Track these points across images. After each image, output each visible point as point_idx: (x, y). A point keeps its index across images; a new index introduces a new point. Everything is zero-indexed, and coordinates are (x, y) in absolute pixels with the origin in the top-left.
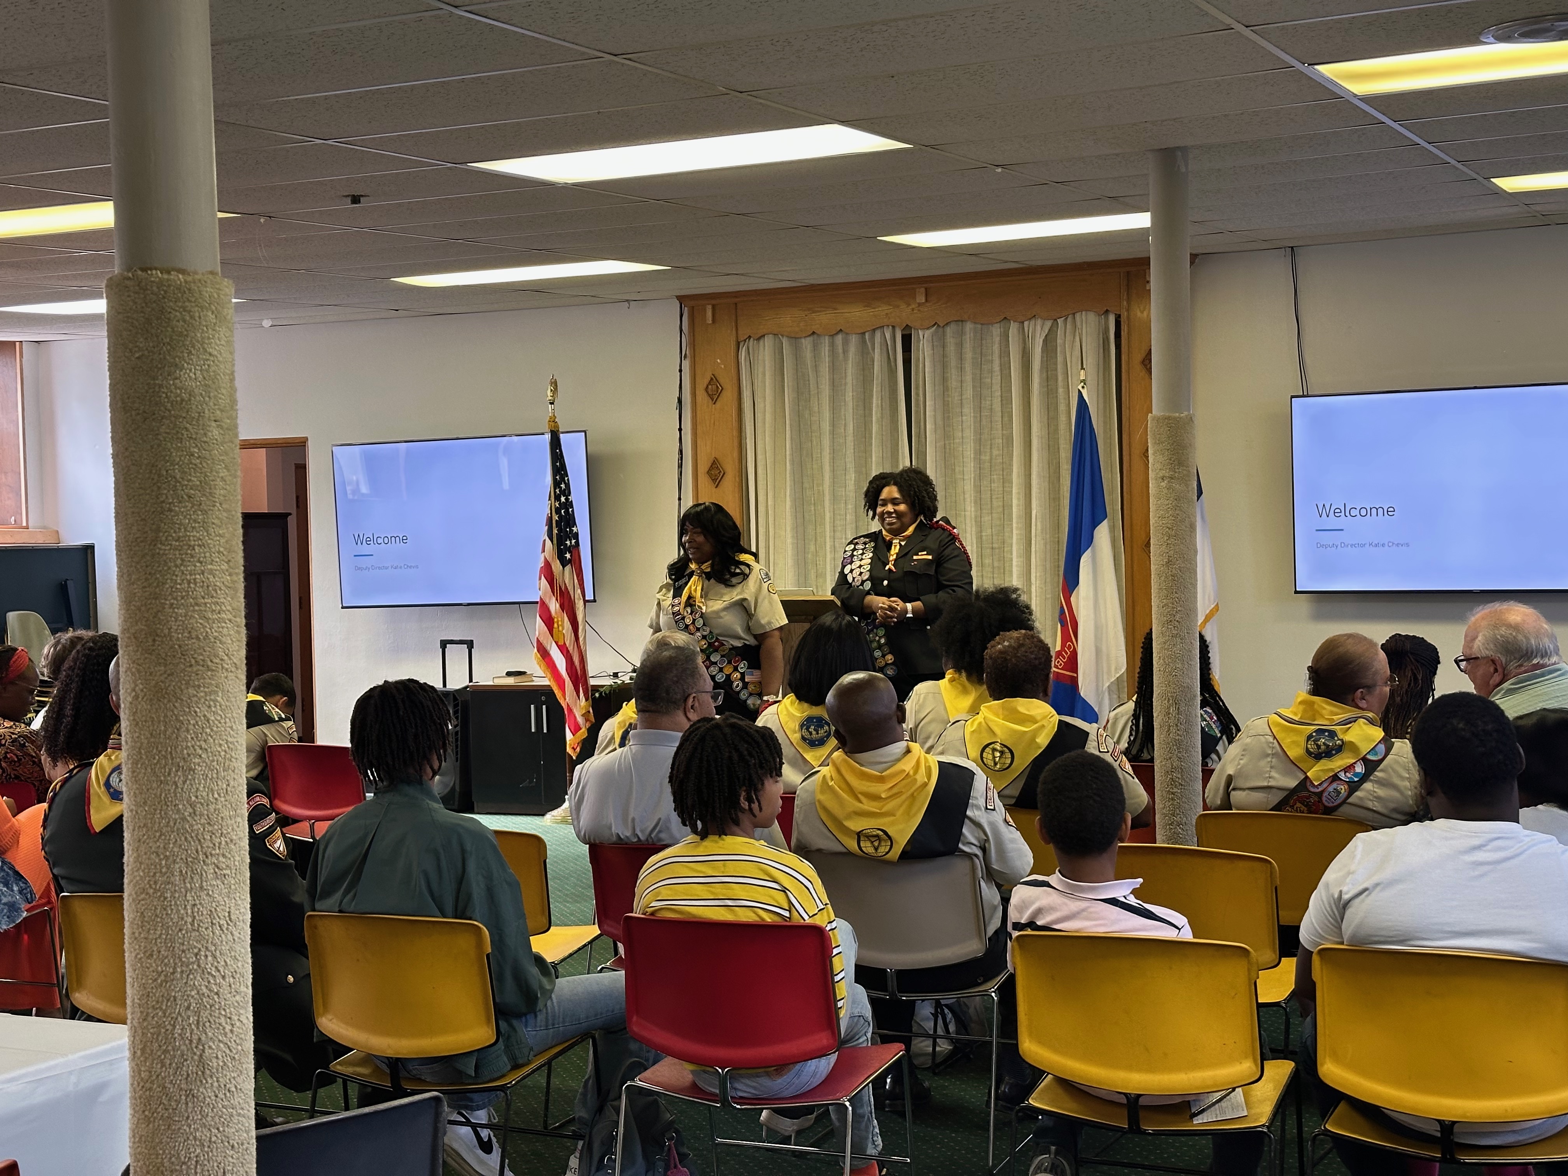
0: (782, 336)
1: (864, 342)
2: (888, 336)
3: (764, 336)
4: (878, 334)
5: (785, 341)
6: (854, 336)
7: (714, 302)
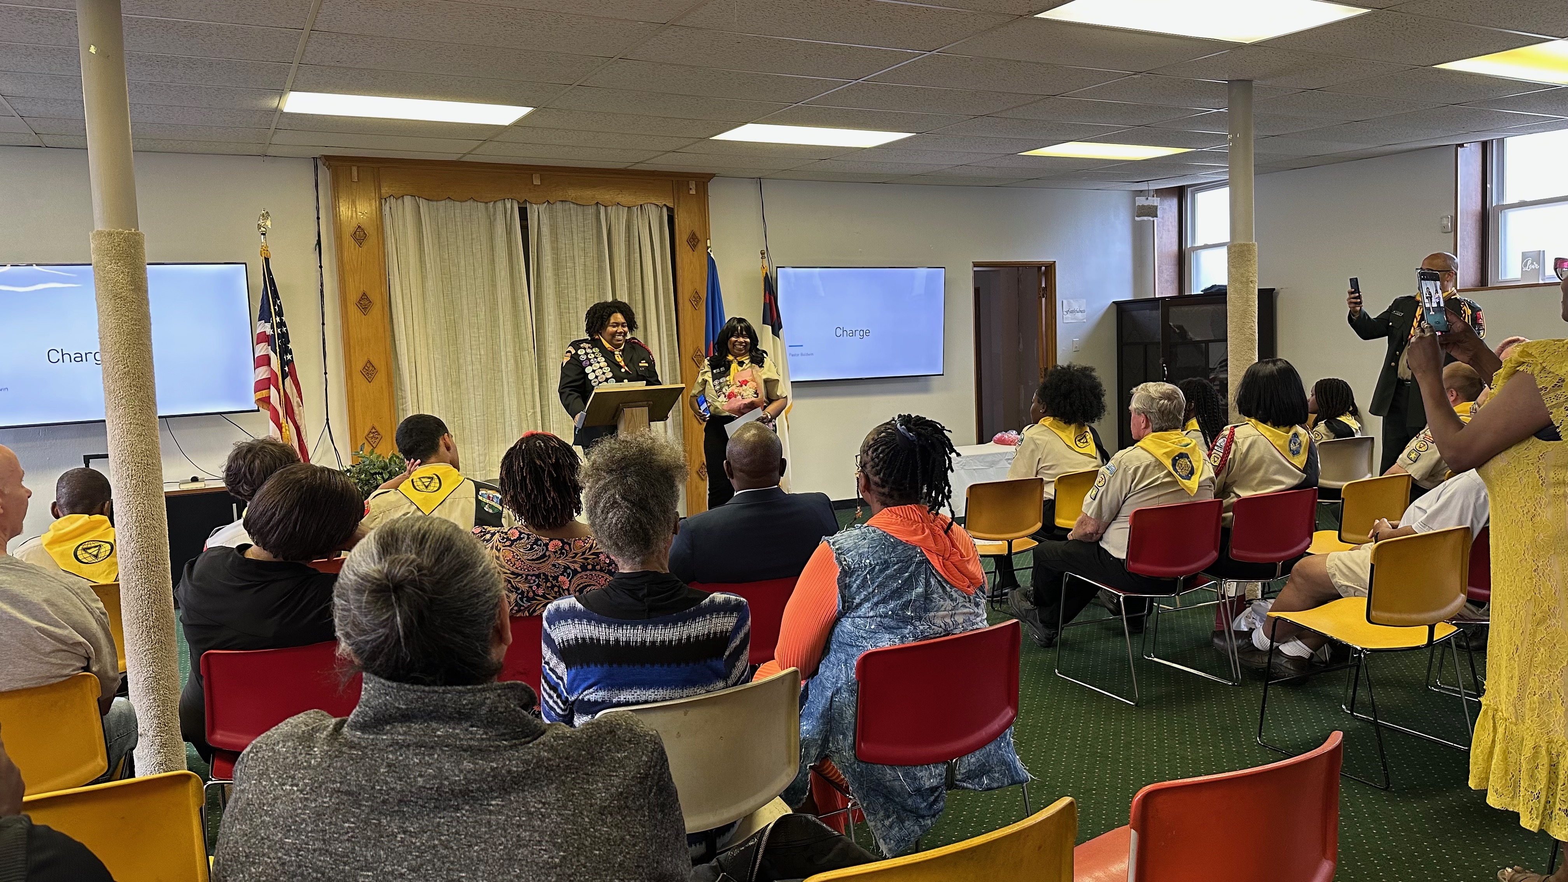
0: (419, 197)
1: (487, 209)
2: (509, 206)
3: (403, 196)
4: (500, 205)
5: (423, 203)
6: (479, 204)
7: (360, 164)
